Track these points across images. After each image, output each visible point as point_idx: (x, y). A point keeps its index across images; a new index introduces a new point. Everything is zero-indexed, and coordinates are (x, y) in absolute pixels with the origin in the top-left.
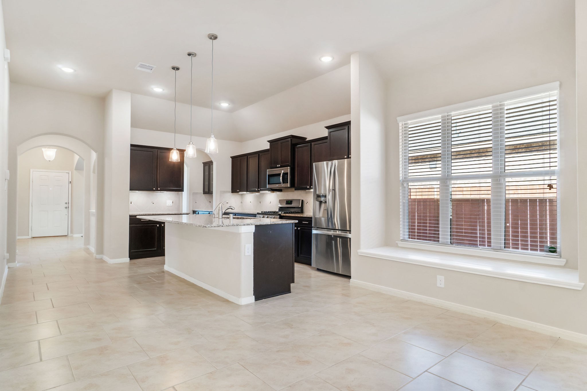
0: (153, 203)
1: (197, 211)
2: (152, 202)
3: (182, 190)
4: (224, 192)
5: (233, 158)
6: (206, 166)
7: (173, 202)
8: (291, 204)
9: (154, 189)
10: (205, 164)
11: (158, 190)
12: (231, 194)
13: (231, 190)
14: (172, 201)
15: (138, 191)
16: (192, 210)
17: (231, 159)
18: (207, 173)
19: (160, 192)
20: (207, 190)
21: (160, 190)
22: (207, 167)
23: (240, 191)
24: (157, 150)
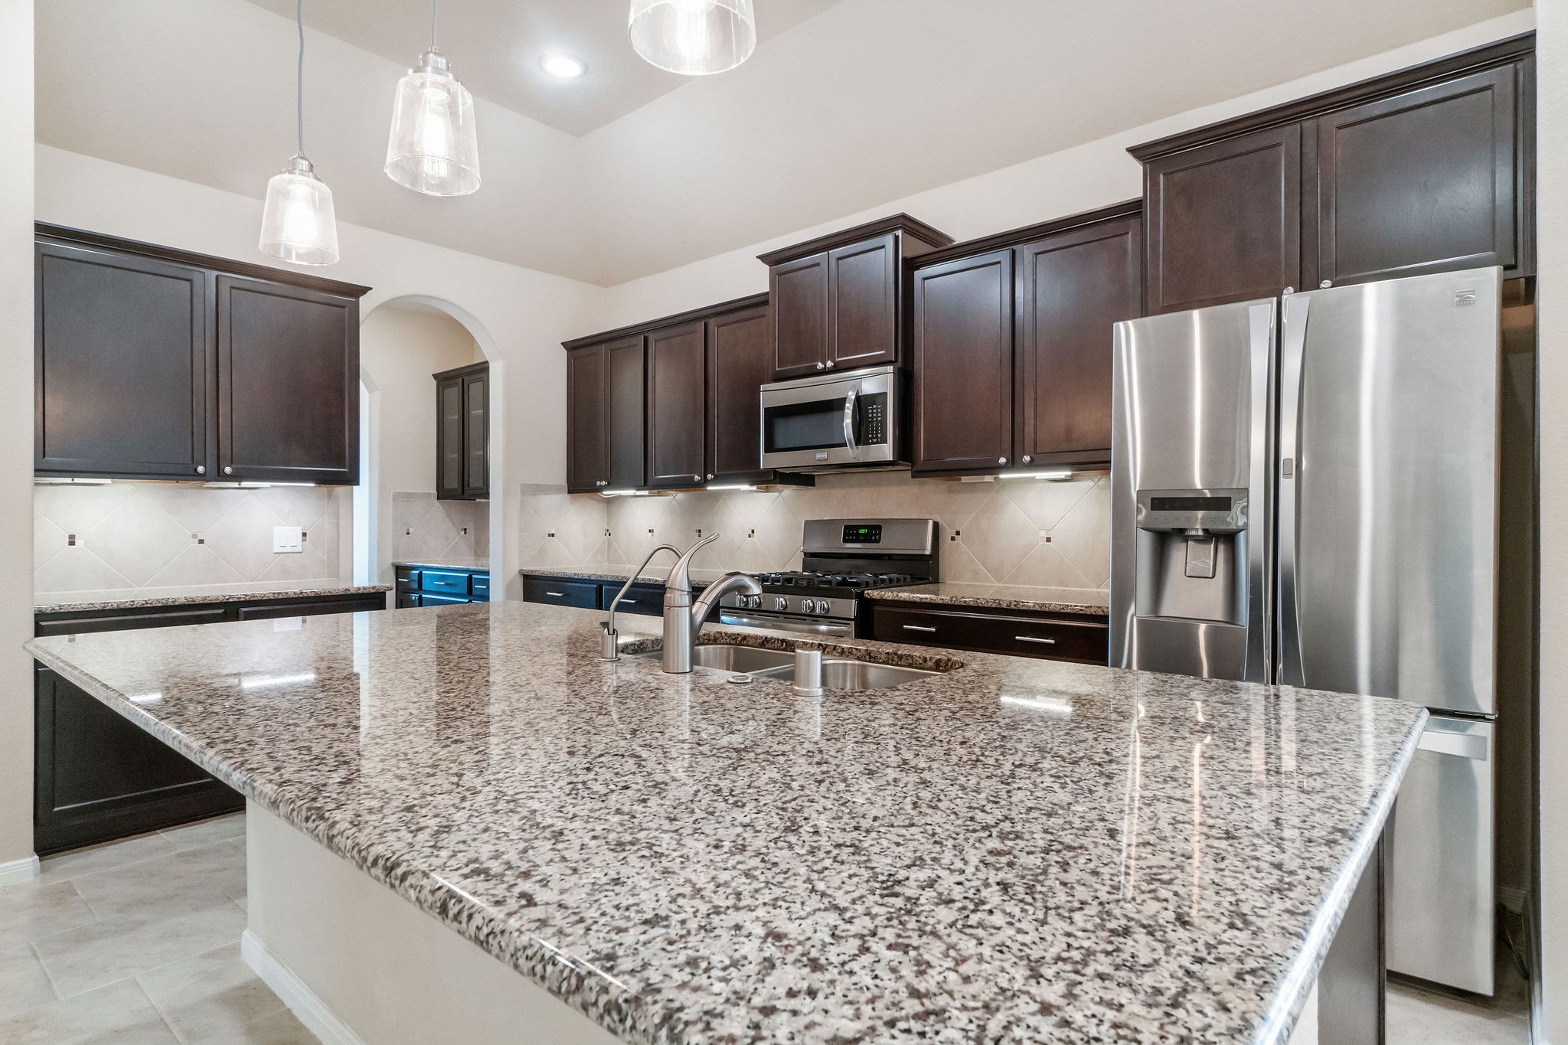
0: (201, 542)
1: (414, 568)
2: (194, 536)
3: (351, 478)
4: (539, 489)
5: (574, 347)
6: (449, 386)
7: (304, 535)
8: (878, 541)
9: (201, 469)
10: (444, 380)
11: (221, 476)
12: (564, 498)
13: (563, 482)
14: (299, 531)
15: (108, 481)
16: (393, 564)
17: (565, 352)
18: (453, 417)
19: (236, 485)
20: (453, 482)
21: (236, 477)
22: (453, 394)
23: (610, 485)
24: (215, 273)
